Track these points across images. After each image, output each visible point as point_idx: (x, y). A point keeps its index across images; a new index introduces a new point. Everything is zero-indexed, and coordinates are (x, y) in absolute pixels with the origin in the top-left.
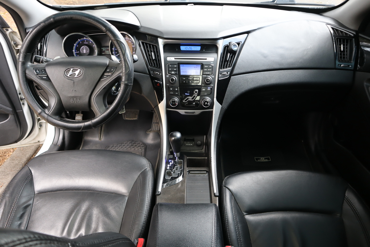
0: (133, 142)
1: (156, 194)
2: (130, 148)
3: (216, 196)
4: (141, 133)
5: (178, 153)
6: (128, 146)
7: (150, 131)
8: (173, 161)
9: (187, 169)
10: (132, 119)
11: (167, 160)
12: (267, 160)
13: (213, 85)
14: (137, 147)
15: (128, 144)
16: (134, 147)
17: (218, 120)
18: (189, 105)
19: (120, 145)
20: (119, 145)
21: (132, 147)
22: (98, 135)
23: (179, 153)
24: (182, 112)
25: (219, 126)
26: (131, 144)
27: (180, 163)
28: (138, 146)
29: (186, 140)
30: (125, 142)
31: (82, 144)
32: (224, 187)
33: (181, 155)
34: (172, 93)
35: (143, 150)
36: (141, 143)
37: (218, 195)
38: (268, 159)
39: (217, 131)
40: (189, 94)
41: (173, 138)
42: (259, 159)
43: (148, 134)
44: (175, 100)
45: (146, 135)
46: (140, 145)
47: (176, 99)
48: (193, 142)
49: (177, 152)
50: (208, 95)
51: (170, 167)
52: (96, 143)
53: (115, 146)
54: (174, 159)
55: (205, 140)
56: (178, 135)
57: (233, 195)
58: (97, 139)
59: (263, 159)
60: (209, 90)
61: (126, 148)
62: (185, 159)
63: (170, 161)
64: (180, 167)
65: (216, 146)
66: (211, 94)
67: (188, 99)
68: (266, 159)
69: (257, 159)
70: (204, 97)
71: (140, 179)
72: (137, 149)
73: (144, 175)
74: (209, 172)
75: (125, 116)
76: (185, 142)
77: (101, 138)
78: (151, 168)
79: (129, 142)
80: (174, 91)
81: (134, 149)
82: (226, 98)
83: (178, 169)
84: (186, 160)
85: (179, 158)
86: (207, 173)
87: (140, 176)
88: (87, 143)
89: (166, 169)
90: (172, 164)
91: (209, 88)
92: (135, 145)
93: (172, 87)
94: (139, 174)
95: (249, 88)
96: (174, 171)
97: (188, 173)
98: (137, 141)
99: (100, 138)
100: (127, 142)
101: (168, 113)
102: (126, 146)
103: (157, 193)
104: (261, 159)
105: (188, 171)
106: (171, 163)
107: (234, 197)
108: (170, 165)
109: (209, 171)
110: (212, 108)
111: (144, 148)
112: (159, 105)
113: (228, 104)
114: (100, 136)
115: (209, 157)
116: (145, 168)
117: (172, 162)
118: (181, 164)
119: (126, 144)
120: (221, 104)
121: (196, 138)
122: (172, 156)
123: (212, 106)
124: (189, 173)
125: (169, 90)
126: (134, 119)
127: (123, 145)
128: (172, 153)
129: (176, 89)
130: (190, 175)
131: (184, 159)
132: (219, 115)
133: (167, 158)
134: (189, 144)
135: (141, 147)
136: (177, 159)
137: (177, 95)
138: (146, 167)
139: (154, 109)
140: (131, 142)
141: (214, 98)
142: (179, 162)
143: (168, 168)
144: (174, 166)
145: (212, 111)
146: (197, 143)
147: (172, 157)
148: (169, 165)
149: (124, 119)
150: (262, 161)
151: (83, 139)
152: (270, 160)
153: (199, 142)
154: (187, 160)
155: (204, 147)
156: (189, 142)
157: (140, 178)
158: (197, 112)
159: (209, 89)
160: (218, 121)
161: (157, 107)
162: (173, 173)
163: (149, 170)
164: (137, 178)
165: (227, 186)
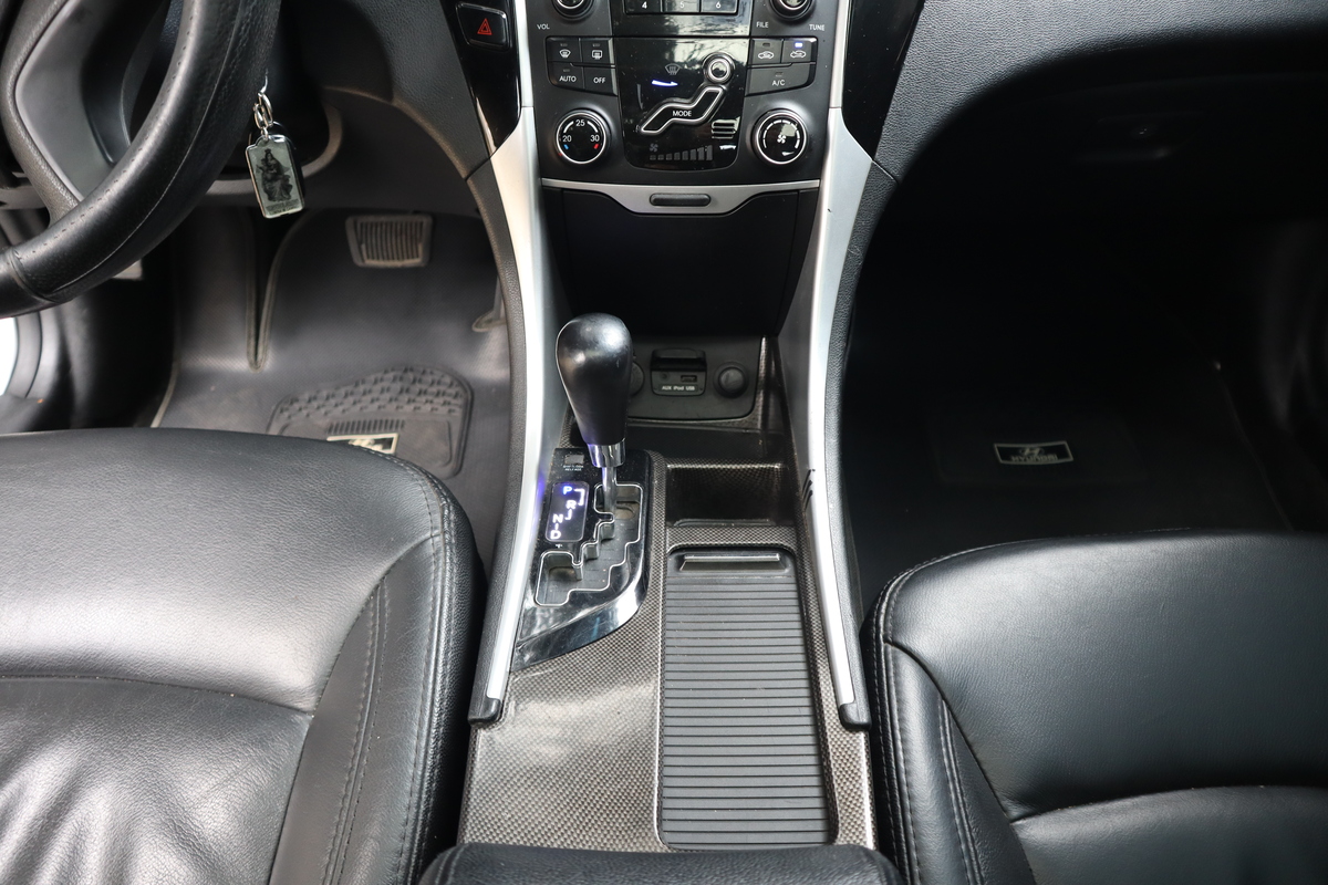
0: (411, 376)
1: (471, 717)
2: (394, 404)
3: (849, 726)
4: (446, 333)
5: (613, 443)
6: (387, 396)
7: (490, 321)
8: (582, 492)
9: (666, 539)
10: (397, 264)
11: (550, 486)
12: (1052, 459)
13: (821, 28)
14: (430, 398)
15: (385, 384)
16: (412, 397)
17: (850, 247)
18: (677, 156)
19: (350, 388)
20: (342, 391)
21: (405, 397)
22: (243, 344)
23: (617, 446)
24: (634, 197)
25: (853, 280)
26: (397, 386)
27: (628, 502)
28: (432, 394)
29: (657, 364)
30: (372, 378)
31: (171, 388)
32: (890, 648)
33: (629, 454)
34: (572, 79)
35: (458, 413)
36: (447, 380)
37: (864, 718)
38: (1060, 452)
39: (846, 309)
40: (673, 84)
41: (580, 358)
42: (1016, 452)
43: (481, 337)
44: (586, 120)
45: (473, 341)
46: (442, 388)
47: (601, 118)
48: (701, 377)
49: (605, 441)
50: (790, 91)
51: (565, 527)
52: (235, 384)
53: (324, 393)
54: (590, 476)
55: (763, 363)
56: (612, 336)
57: (943, 698)
58: (238, 364)
59: (1036, 451)
60: (799, 61)
61: (376, 404)
62: (656, 474)
63: (567, 489)
64: (627, 521)
65: (835, 401)
66: (808, 83)
67: (668, 113)
68: (1047, 451)
69: (1006, 454)
70: (771, 99)
71: (382, 611)
72: (428, 407)
73: (406, 579)
74: (800, 556)
75: (363, 246)
76: (656, 376)
77: (260, 356)
78: (451, 537)
79: (391, 375)
80: (583, 65)
81: (412, 406)
82: (899, 114)
83: (618, 535)
84: (660, 479)
85: (623, 474)
86: (789, 562)
87: (383, 591)
88: (192, 384)
89: (542, 544)
90: (578, 511)
91: (799, 45)
92: (417, 387)
93: (570, 41)
94: (379, 571)
95: (1033, 53)
96: (592, 550)
97: (672, 560)
98: (428, 371)
99: (252, 358)
100: (379, 375)
101: (551, 206)
102: (375, 395)
103: (477, 712)
104: (1027, 452)
105: (674, 551)
106: (571, 504)
107: (949, 708)
108: (569, 518)
109: (799, 547)
110: (817, 171)
111: (460, 401)
112: (493, 159)
113: (913, 146)
114: (252, 349)
115: (793, 460)
116: (413, 538)
117: (575, 496)
118: (634, 507)
119: (378, 387)
120: (870, 148)
121: (717, 352)
122: (580, 459)
123: (813, 158)
124: (680, 560)
125: (550, 63)
126: (409, 262)
127: (361, 388)
128: (577, 444)
129: (597, 56)
130: (688, 574)
131: (650, 480)
132: (859, 214)
133: (547, 473)
134: (673, 386)
135: (448, 399)
136: (609, 480)
137: (601, 93)
138: (423, 532)
139: (470, 182)
140: (399, 374)
141: (828, 107)
142: (620, 494)
143: (555, 535)
144: (589, 519)
145: (815, 195)
146: (723, 378)
147: (579, 468)
148: (558, 518)
149: (360, 263)
150: (1030, 462)
151: (174, 365)
152: (1071, 459)
153: (733, 377)
154: (668, 482)
155: (760, 399)
156: (675, 376)
157: (382, 601)
158: (727, 197)
159: (799, 50)
160: (848, 253)
161: (483, 166)
162: (587, 561)
163: (437, 552)
164: (367, 603)
165: (903, 641)
